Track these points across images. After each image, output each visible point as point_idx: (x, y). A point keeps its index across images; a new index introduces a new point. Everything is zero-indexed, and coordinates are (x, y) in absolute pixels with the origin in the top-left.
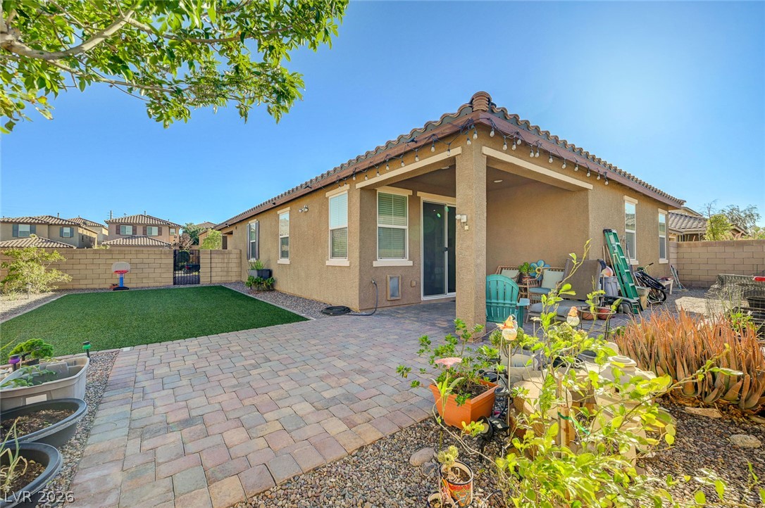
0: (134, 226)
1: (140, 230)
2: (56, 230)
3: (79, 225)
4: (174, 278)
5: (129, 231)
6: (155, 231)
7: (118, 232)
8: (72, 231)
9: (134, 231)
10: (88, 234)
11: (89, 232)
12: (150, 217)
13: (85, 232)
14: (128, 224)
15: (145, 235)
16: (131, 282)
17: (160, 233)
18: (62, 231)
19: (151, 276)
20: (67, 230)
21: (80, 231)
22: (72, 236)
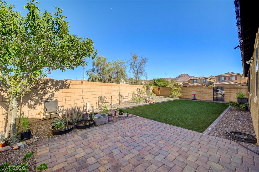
0: (225, 78)
1: (227, 78)
2: (202, 80)
3: (207, 79)
4: (214, 98)
5: (223, 79)
6: (234, 78)
7: (219, 80)
8: (206, 81)
9: (225, 79)
10: (211, 81)
11: (211, 80)
12: (233, 73)
13: (210, 81)
14: (223, 77)
15: (229, 80)
16: (197, 98)
17: (236, 79)
18: (203, 81)
19: (205, 96)
20: (204, 80)
21: (208, 80)
22: (206, 82)
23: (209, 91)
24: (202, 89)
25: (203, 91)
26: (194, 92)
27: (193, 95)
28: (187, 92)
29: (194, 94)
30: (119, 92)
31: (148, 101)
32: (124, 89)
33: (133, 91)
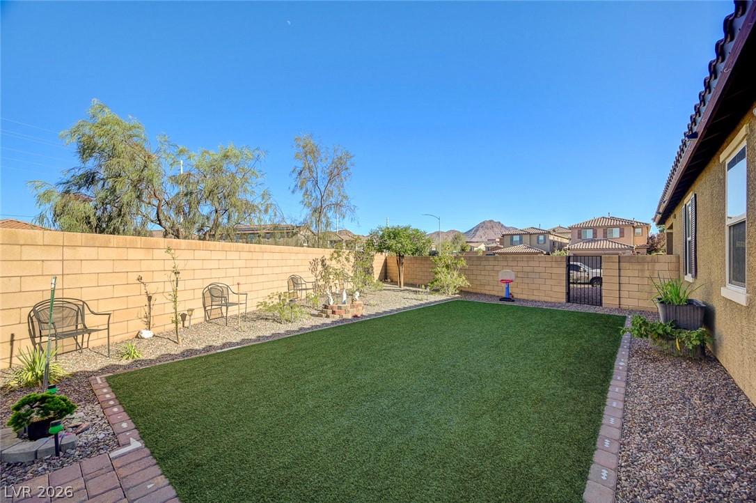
0: (595, 230)
1: (600, 233)
2: (534, 237)
3: (549, 233)
4: (568, 293)
5: (589, 234)
6: (616, 233)
7: (580, 237)
8: (545, 239)
9: (595, 234)
10: (559, 240)
11: (560, 238)
12: (612, 218)
13: (556, 238)
14: (588, 228)
15: (605, 237)
16: (517, 292)
17: (622, 234)
18: (538, 239)
19: (542, 287)
20: (541, 238)
21: (551, 238)
22: (545, 243)
23: (555, 270)
24: (532, 264)
25: (537, 270)
26: (507, 274)
27: (504, 285)
28: (487, 273)
29: (508, 282)
30: (173, 277)
31: (334, 312)
32: (241, 263)
33: (288, 271)
